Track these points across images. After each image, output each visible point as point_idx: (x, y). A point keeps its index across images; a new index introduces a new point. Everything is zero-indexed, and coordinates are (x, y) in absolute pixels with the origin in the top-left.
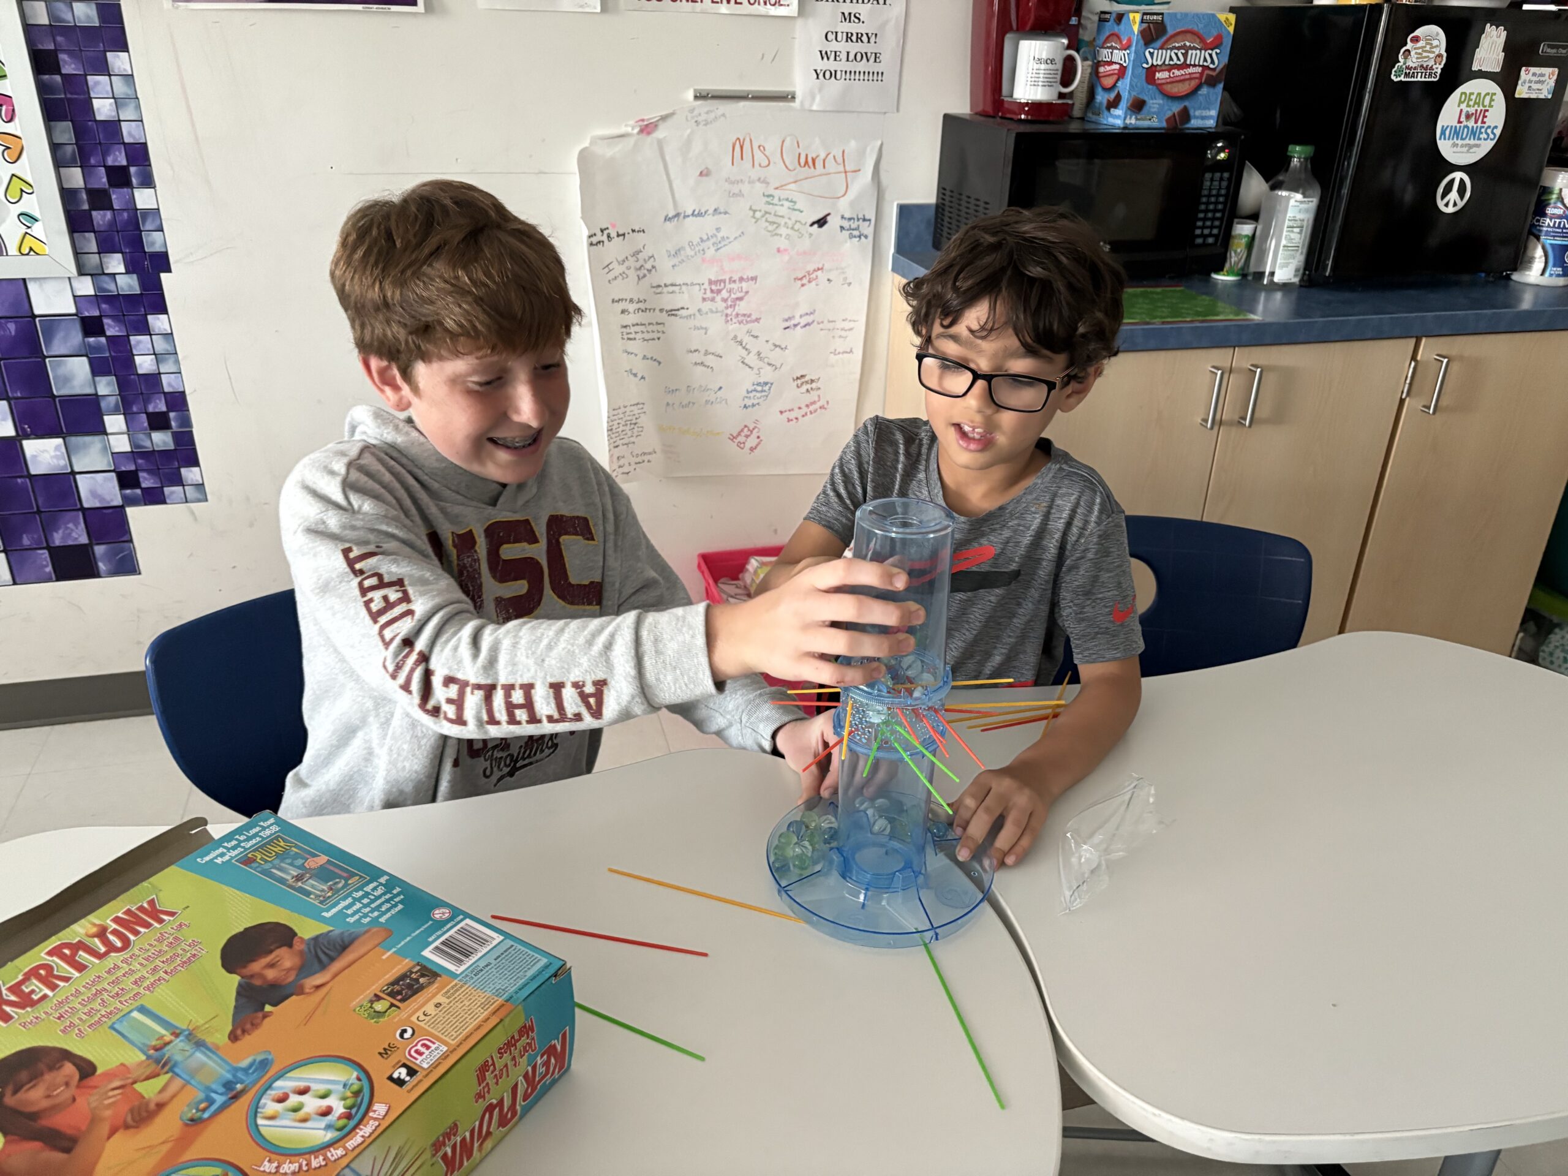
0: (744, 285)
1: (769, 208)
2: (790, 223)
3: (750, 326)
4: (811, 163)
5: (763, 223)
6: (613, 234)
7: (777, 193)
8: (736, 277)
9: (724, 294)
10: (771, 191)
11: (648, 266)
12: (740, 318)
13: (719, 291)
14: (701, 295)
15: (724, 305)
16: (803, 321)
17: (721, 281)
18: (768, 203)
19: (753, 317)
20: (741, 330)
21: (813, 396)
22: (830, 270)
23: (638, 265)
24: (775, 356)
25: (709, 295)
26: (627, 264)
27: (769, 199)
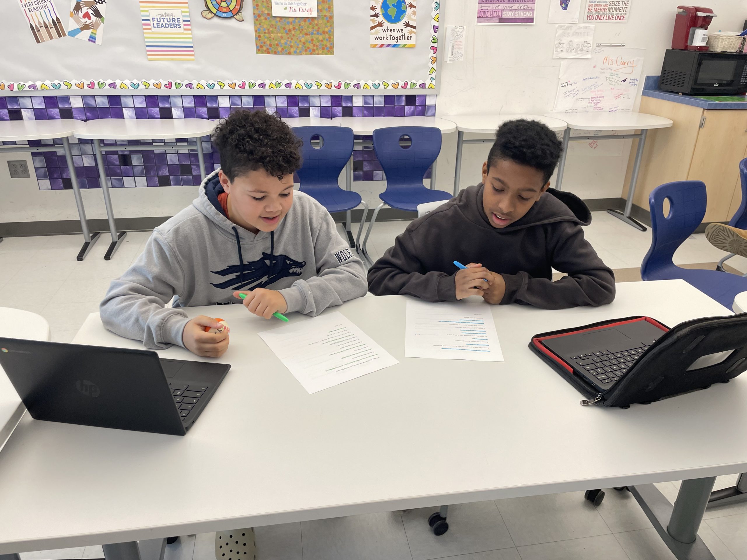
1: (611, 77)
2: (616, 81)
4: (624, 64)
5: (608, 81)
6: (569, 84)
7: (614, 72)
8: (598, 96)
9: (595, 101)
10: (612, 72)
11: (576, 93)
12: (598, 108)
13: (593, 100)
14: (589, 101)
15: (594, 104)
16: (615, 110)
17: (594, 98)
19: (601, 108)
22: (624, 95)
23: (574, 93)
25: (591, 101)
26: (571, 92)
27: (611, 74)
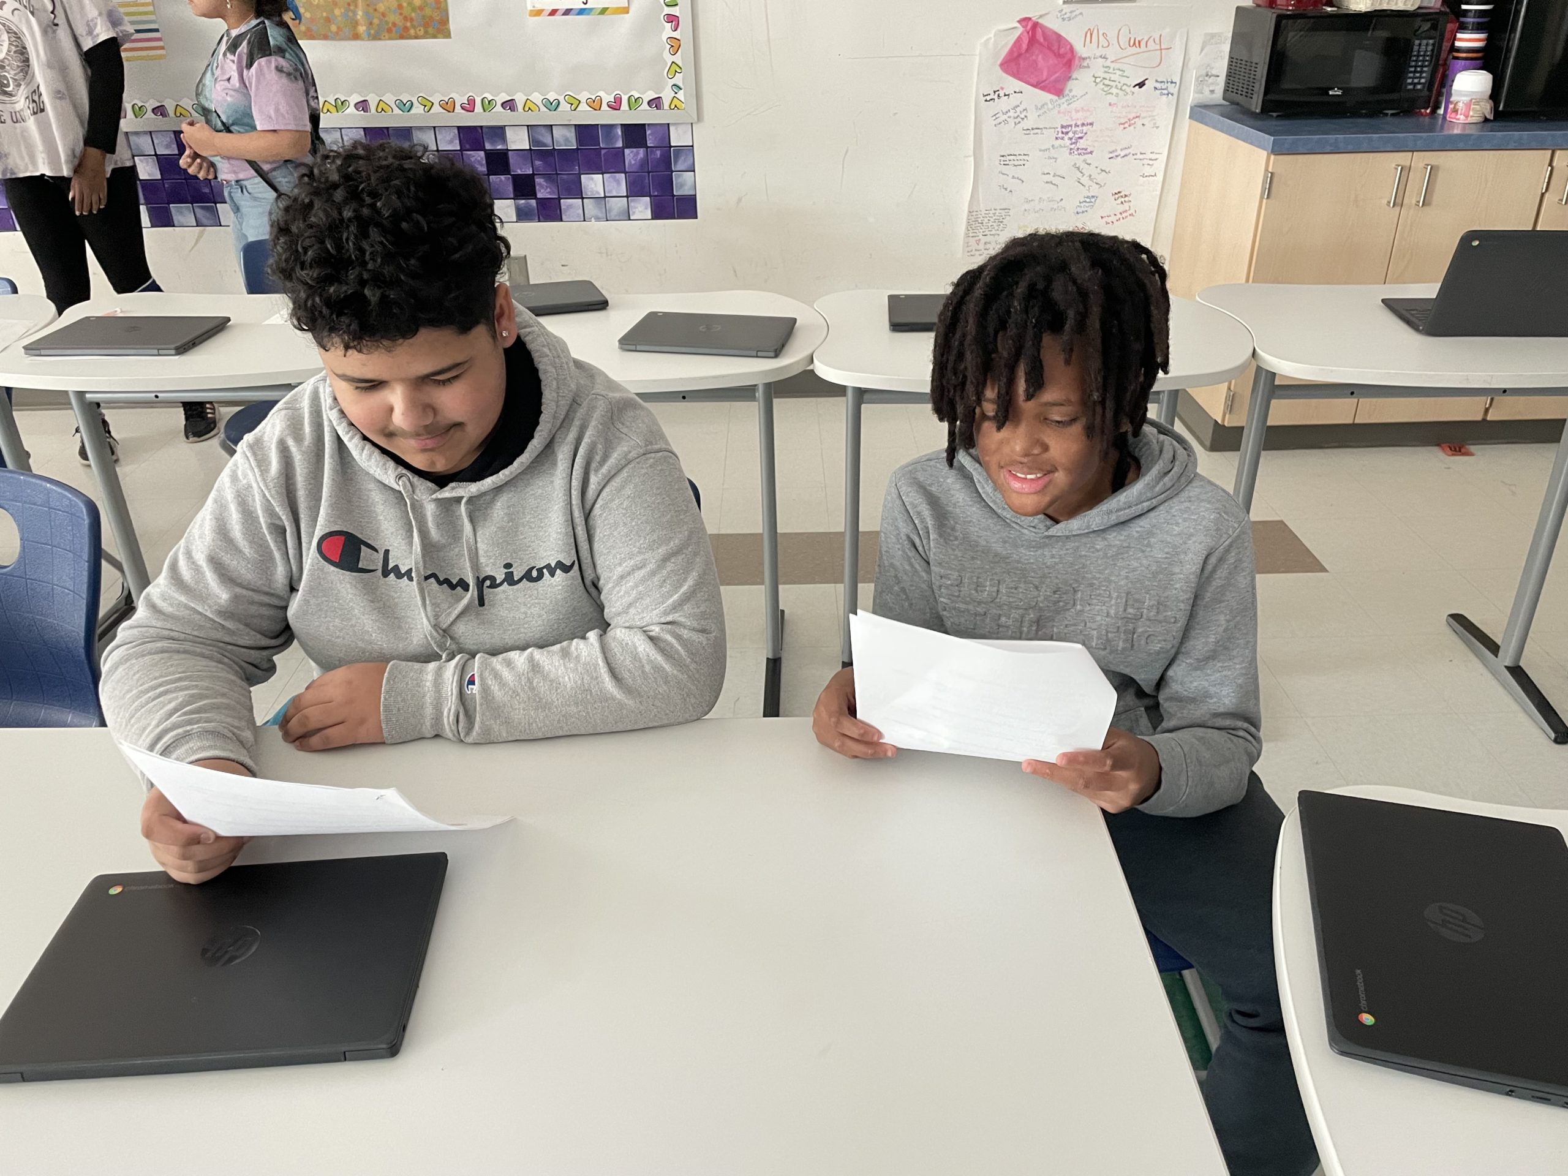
0: (1085, 129)
1: (1107, 76)
2: (1119, 86)
3: (1086, 156)
4: (1137, 44)
5: (1101, 86)
6: (1002, 94)
7: (1112, 65)
8: (1079, 123)
9: (1071, 135)
10: (1108, 63)
11: (1022, 116)
12: (1080, 151)
13: (1067, 133)
14: (1055, 135)
15: (1070, 142)
16: (1122, 154)
17: (1069, 126)
18: (1106, 72)
19: (1089, 151)
20: (1079, 160)
21: (1126, 206)
22: (1144, 118)
24: (1101, 178)
25: (1060, 135)
26: (1009, 114)
27: (1106, 70)
